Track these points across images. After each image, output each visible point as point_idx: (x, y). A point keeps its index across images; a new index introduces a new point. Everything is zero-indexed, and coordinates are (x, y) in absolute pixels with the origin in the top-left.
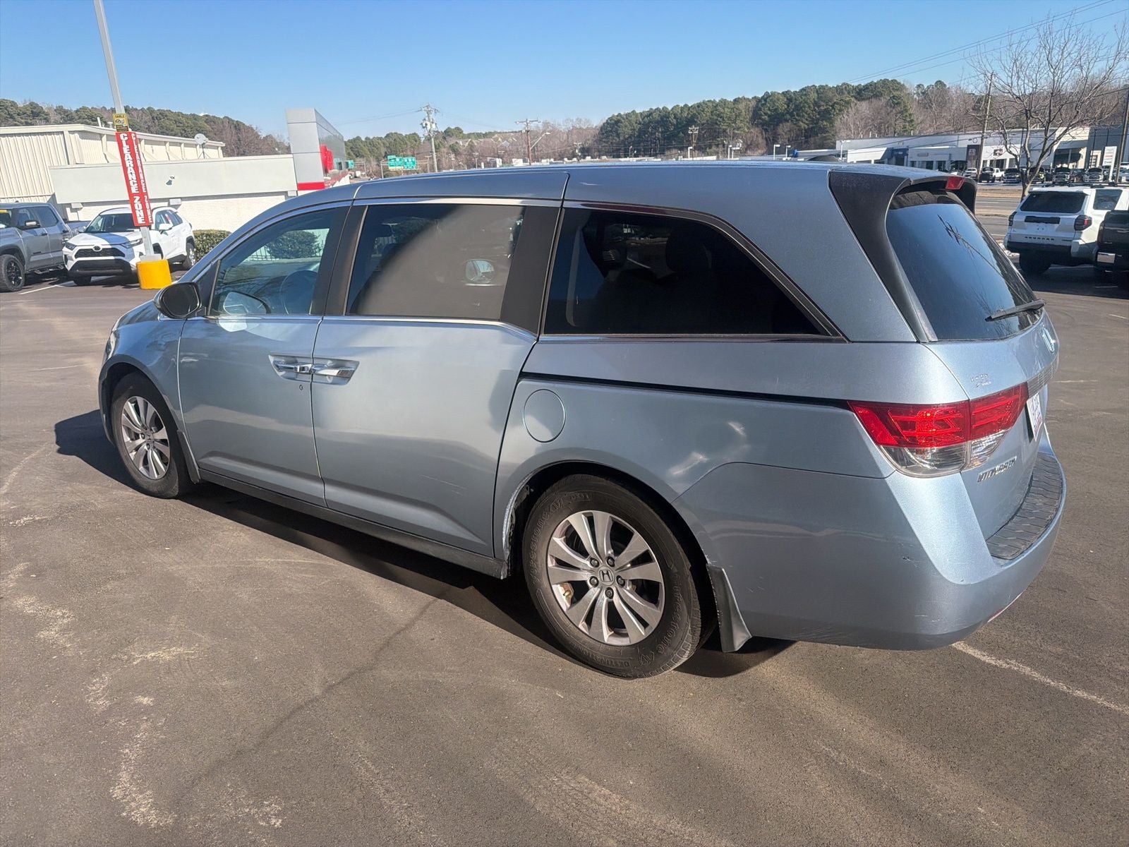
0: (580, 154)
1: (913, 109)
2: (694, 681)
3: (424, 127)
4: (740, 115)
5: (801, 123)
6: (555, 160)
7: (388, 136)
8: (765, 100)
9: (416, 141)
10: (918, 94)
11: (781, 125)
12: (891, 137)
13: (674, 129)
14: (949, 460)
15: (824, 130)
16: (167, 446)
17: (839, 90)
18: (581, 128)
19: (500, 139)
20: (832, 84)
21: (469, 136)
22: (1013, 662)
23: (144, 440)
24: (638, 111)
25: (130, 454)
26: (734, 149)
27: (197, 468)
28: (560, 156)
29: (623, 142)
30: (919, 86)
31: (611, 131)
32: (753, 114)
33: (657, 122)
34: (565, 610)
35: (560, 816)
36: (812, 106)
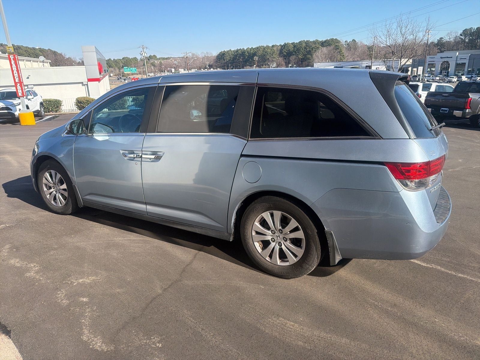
0: (208, 67)
1: (344, 51)
2: (315, 279)
3: (141, 55)
4: (274, 52)
5: (299, 56)
6: (198, 69)
7: (123, 58)
8: (285, 46)
9: (136, 61)
10: (345, 45)
11: (291, 57)
12: (335, 62)
13: (247, 58)
14: (421, 185)
15: (309, 59)
16: (67, 192)
17: (315, 42)
18: (208, 57)
19: (173, 60)
20: (311, 40)
21: (159, 59)
22: (433, 265)
23: (54, 190)
24: (232, 50)
25: (47, 196)
26: (273, 66)
27: (82, 201)
28: (199, 68)
29: (226, 63)
30: (346, 41)
31: (221, 58)
32: (280, 52)
33: (240, 55)
34: (260, 252)
35: (277, 334)
36: (304, 49)
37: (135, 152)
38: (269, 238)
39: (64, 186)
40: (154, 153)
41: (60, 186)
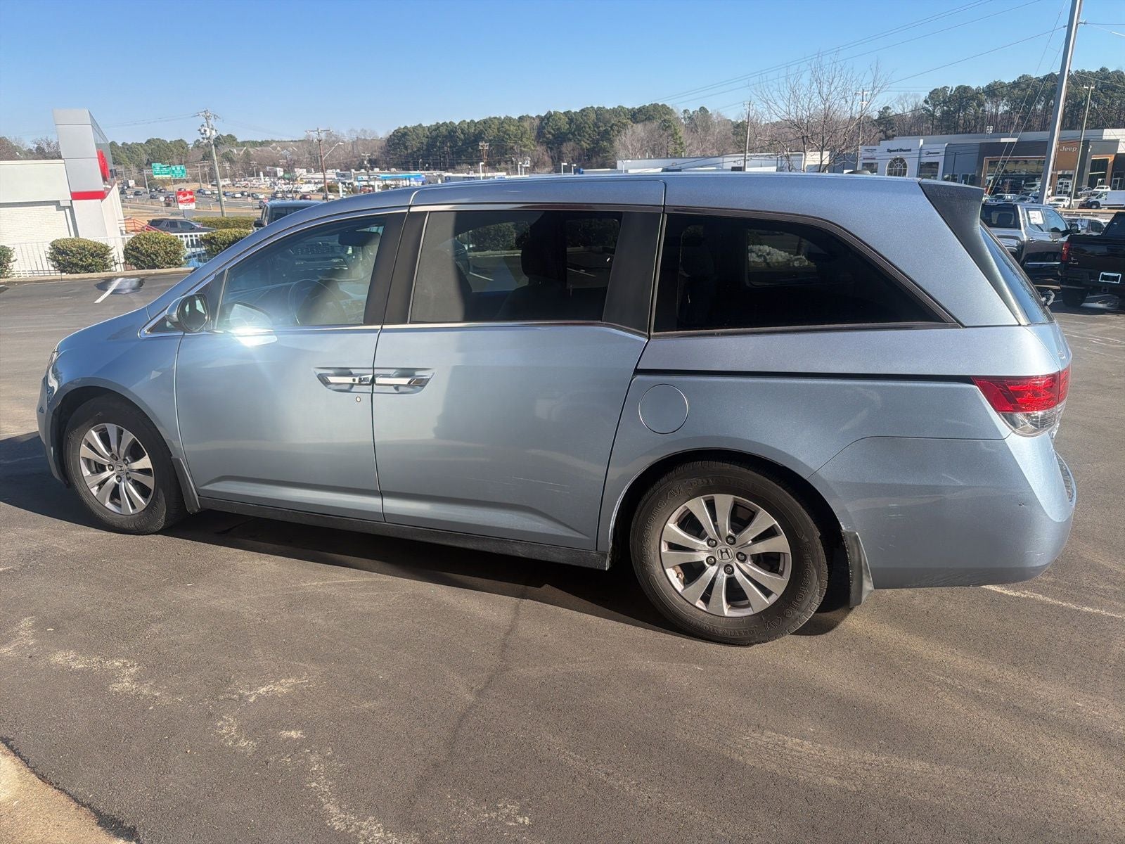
0: (369, 165)
1: (682, 132)
3: (202, 134)
4: (525, 133)
5: (583, 142)
6: (341, 170)
7: (148, 141)
8: (548, 119)
9: (183, 148)
10: (685, 119)
11: (565, 144)
12: (664, 158)
13: (462, 145)
15: (605, 151)
16: (151, 475)
17: (617, 112)
18: (365, 140)
19: (279, 148)
20: (609, 106)
21: (244, 144)
23: (113, 472)
24: (424, 125)
25: (92, 490)
26: (524, 166)
27: (197, 497)
28: (346, 167)
29: (411, 155)
30: (685, 111)
31: (398, 144)
32: (538, 133)
33: (446, 137)
34: (680, 591)
36: (592, 126)
37: (354, 371)
38: (702, 557)
39: (145, 462)
40: (405, 372)
41: (132, 462)
